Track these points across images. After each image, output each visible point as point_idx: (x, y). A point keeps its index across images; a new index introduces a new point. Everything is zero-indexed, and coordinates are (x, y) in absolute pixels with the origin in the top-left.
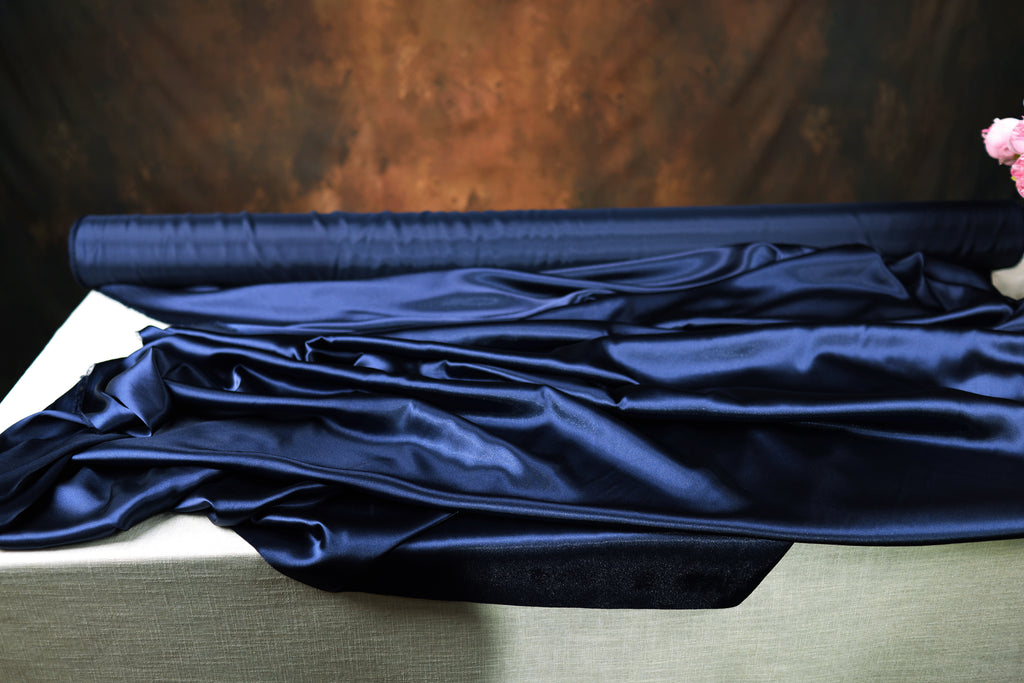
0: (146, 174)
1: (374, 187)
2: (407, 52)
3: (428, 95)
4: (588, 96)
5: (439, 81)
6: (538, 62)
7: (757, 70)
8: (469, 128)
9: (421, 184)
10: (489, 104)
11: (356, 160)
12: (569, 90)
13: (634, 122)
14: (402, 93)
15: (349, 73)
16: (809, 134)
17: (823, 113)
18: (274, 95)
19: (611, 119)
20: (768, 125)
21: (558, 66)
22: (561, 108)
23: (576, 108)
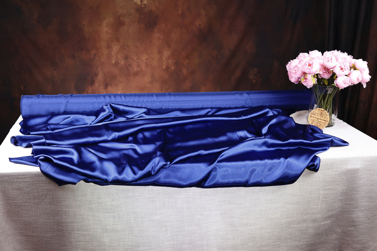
0: (22, 88)
3: (122, 63)
4: (176, 64)
5: (126, 58)
6: (160, 52)
7: (233, 56)
8: (136, 74)
10: (143, 66)
11: (97, 84)
12: (170, 61)
13: (193, 73)
14: (113, 62)
15: (95, 54)
16: (251, 77)
17: (255, 70)
18: (69, 62)
19: (185, 72)
20: (238, 74)
21: (167, 53)
22: (167, 68)
23: (173, 68)
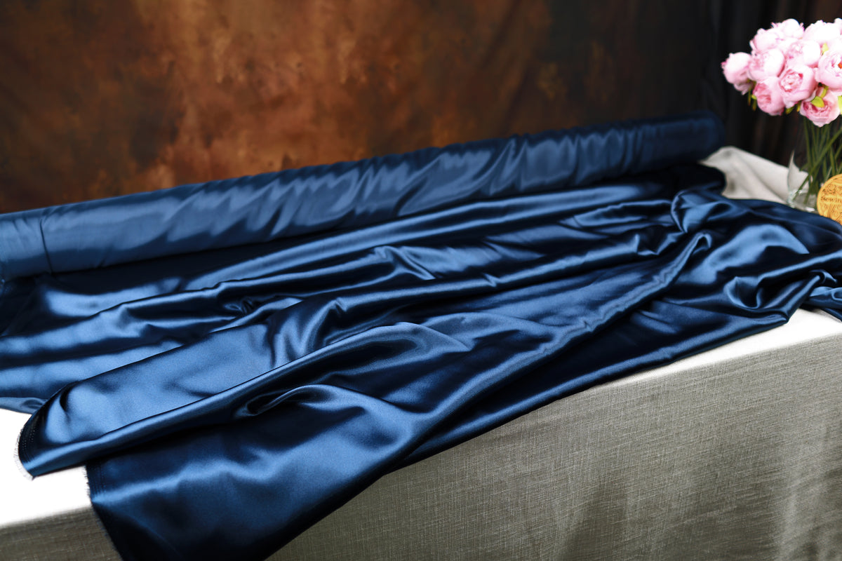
1: (203, 161)
2: (220, 43)
3: (241, 78)
4: (372, 69)
5: (250, 65)
6: (330, 44)
7: (500, 38)
8: (278, 103)
9: (242, 153)
10: (292, 81)
11: (184, 139)
12: (357, 65)
13: (410, 87)
14: (219, 78)
15: (172, 64)
16: (545, 86)
17: (552, 68)
18: (108, 88)
19: (392, 85)
21: (346, 46)
22: (351, 80)
23: (363, 79)
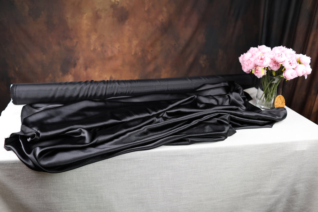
0: (17, 69)
1: (84, 75)
2: (94, 37)
3: (99, 49)
4: (143, 51)
5: (102, 45)
6: (130, 41)
7: (188, 45)
8: (110, 58)
9: (97, 74)
10: (116, 52)
11: (78, 67)
12: (138, 49)
13: (155, 58)
14: (92, 49)
15: (77, 42)
16: (201, 62)
17: (205, 56)
18: (56, 48)
19: (149, 57)
20: (191, 59)
21: (135, 42)
22: (136, 54)
23: (140, 54)
